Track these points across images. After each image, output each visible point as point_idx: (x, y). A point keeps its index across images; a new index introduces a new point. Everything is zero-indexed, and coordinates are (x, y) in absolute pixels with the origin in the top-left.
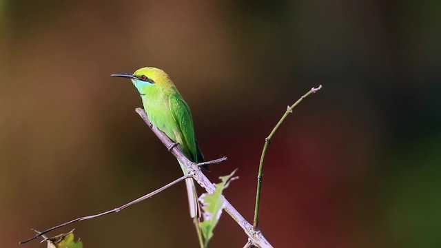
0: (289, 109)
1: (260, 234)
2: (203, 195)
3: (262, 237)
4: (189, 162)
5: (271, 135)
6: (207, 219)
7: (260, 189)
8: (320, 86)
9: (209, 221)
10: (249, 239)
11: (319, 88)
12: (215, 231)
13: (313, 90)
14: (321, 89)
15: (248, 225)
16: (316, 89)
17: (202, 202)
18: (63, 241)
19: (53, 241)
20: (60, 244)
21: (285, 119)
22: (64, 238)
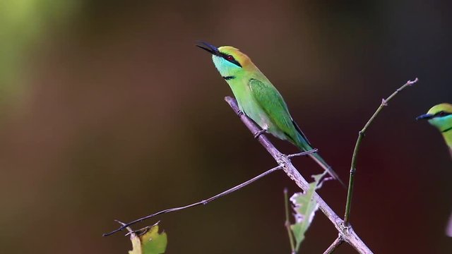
0: (384, 101)
1: (351, 230)
2: (295, 195)
3: (353, 232)
4: (279, 153)
5: (365, 128)
6: (299, 221)
7: (351, 184)
8: (417, 79)
9: (301, 223)
10: (339, 234)
11: (415, 81)
12: (307, 234)
13: (409, 82)
14: (417, 82)
15: (339, 220)
16: (412, 82)
17: (294, 202)
18: (147, 233)
19: (138, 234)
20: (144, 237)
21: (379, 112)
22: (148, 230)
